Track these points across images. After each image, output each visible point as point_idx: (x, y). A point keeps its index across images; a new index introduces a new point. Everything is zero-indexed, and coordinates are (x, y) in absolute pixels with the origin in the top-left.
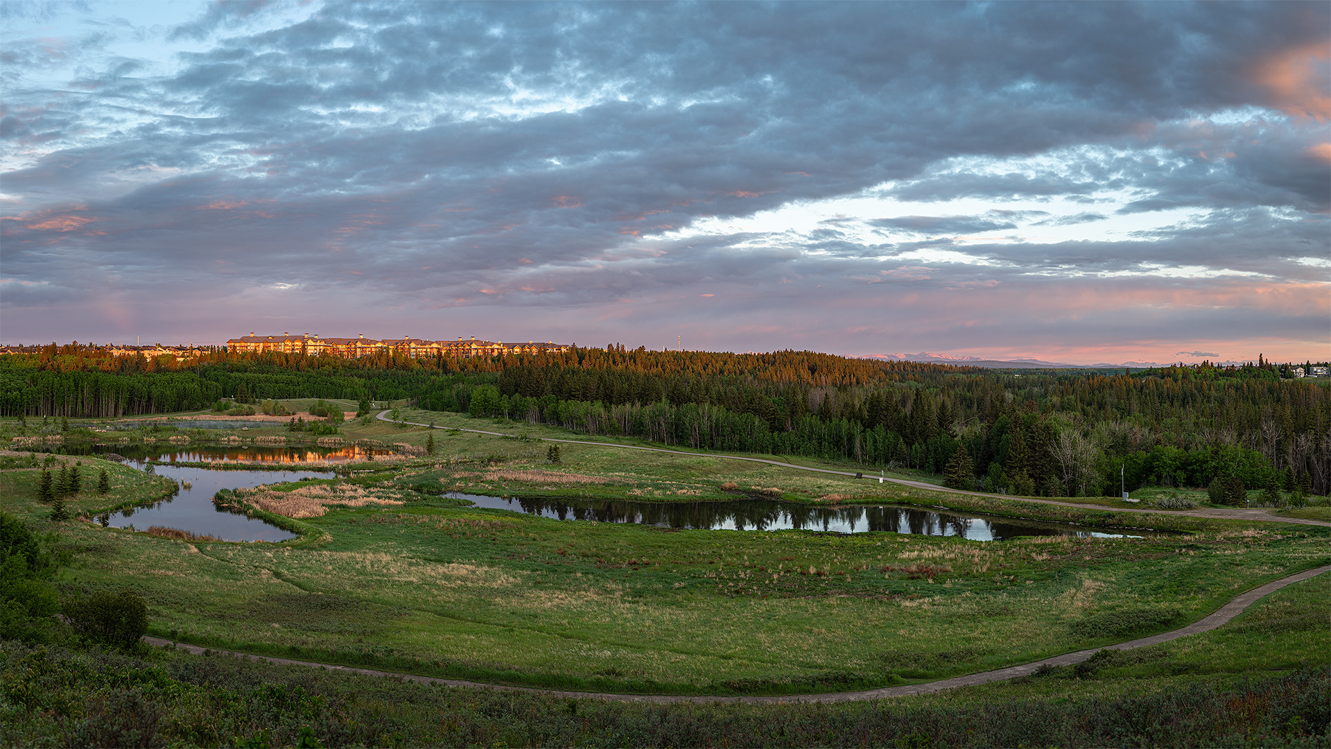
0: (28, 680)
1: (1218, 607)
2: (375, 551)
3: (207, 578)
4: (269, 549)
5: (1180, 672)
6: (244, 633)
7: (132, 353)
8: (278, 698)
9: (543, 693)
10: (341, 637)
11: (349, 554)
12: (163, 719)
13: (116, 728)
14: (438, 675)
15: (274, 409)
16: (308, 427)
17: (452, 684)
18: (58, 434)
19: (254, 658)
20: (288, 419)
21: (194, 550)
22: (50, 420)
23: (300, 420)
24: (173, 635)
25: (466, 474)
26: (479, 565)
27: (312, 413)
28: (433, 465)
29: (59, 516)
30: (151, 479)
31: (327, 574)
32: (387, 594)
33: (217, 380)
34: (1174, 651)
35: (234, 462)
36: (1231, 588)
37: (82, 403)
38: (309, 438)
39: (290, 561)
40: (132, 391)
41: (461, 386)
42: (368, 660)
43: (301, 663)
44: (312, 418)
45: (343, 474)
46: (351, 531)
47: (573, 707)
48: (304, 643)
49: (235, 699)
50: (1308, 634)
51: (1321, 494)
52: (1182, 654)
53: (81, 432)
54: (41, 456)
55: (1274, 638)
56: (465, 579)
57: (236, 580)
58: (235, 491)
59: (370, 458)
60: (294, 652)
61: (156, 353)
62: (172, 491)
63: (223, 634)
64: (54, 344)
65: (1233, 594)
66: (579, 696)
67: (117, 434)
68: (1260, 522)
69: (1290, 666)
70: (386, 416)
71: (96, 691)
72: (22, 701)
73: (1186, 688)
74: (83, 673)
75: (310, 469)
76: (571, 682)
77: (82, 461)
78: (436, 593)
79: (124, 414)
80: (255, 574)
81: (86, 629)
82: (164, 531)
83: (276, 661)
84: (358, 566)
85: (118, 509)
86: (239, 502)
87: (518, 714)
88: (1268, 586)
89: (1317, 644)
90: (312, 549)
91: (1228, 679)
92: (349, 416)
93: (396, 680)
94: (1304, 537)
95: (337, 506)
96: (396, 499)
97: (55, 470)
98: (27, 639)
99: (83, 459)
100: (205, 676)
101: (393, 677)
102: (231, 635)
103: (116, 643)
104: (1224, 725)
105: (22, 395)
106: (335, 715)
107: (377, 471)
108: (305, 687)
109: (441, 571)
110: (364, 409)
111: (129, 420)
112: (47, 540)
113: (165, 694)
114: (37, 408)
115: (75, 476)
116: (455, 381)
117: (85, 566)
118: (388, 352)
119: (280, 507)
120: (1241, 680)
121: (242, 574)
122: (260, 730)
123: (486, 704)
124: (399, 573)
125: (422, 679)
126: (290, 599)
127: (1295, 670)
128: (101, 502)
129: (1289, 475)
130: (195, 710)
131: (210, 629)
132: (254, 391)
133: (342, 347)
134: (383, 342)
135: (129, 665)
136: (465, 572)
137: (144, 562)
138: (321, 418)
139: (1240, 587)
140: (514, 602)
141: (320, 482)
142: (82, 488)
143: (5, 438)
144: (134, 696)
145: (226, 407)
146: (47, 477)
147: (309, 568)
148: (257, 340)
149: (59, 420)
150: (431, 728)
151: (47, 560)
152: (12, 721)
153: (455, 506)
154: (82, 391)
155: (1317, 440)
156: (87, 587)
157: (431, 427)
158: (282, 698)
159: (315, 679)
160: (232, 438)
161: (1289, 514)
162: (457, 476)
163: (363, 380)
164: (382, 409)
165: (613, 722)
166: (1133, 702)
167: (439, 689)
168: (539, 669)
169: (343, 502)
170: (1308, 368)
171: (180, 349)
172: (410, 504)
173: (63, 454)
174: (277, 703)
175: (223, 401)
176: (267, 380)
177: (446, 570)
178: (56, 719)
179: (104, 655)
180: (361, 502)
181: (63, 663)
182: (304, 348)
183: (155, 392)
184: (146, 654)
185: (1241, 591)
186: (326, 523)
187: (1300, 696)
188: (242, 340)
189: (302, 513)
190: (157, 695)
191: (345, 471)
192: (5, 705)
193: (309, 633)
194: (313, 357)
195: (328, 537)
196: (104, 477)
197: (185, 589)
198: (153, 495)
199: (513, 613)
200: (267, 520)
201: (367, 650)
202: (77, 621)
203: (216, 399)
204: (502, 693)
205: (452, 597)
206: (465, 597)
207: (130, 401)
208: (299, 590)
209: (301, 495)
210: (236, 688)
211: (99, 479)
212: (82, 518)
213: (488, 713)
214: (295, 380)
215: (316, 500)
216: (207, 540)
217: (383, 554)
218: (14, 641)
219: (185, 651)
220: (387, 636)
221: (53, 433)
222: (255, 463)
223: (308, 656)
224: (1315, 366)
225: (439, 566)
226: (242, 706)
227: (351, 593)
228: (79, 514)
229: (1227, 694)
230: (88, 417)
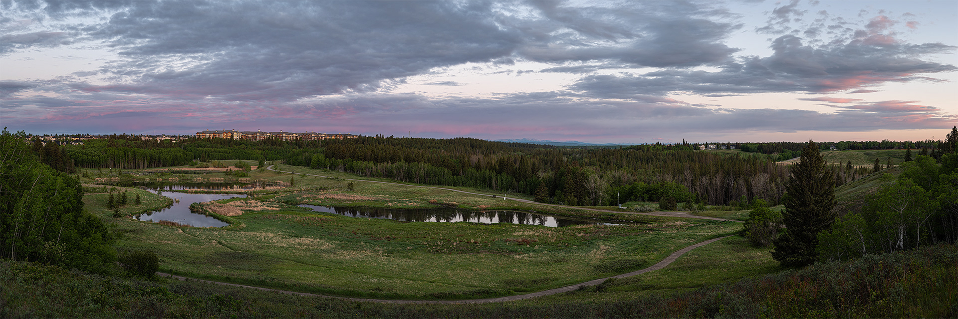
0: (102, 293)
1: (664, 258)
2: (266, 232)
3: (187, 244)
4: (216, 231)
5: (646, 289)
6: (204, 270)
7: (151, 139)
8: (220, 301)
9: (345, 299)
10: (250, 272)
11: (254, 233)
12: (166, 311)
13: (144, 315)
14: (296, 290)
15: (218, 165)
16: (234, 173)
17: (302, 295)
18: (117, 177)
19: (209, 282)
20: (225, 170)
21: (181, 231)
22: (113, 170)
23: (230, 170)
24: (171, 271)
25: (309, 196)
26: (315, 238)
27: (236, 167)
28: (293, 191)
29: (117, 215)
30: (160, 198)
31: (243, 242)
32: (271, 252)
33: (191, 151)
34: (643, 279)
35: (199, 190)
36: (670, 249)
37: (128, 162)
38: (235, 179)
39: (226, 236)
40: (151, 156)
41: (307, 154)
42: (262, 283)
43: (231, 285)
44: (236, 169)
45: (251, 195)
46: (255, 222)
47: (359, 305)
48: (233, 275)
49: (200, 302)
50: (706, 271)
51: (712, 205)
52: (647, 281)
53: (127, 176)
54: (109, 187)
55: (690, 272)
56: (308, 245)
57: (200, 245)
58: (200, 204)
59: (264, 188)
60: (228, 279)
61: (163, 139)
62: (170, 203)
63: (195, 271)
64: (115, 134)
65: (671, 252)
66: (362, 300)
67: (144, 177)
68: (683, 218)
69: (699, 286)
70: (271, 168)
71: (134, 298)
72: (100, 303)
73: (649, 296)
74: (129, 289)
75: (235, 193)
76: (358, 294)
77: (128, 190)
78: (295, 251)
79: (147, 167)
80: (209, 242)
81: (130, 269)
82: (166, 223)
83: (219, 283)
84: (258, 239)
85: (145, 212)
86: (202, 209)
87: (333, 309)
88: (687, 248)
89: (710, 275)
90: (236, 231)
91: (668, 292)
92: (253, 168)
93: (276, 292)
94: (704, 225)
95: (248, 210)
96: (276, 207)
97: (116, 193)
98: (102, 273)
99: (128, 189)
100: (186, 291)
101: (274, 291)
102: (198, 272)
103: (144, 275)
104: (667, 314)
105: (100, 158)
106: (247, 309)
107: (267, 194)
108: (233, 296)
109: (297, 241)
110: (261, 165)
111: (150, 170)
112: (111, 227)
113: (167, 299)
114: (107, 164)
115: (124, 196)
116: (304, 152)
117: (129, 239)
118: (272, 138)
119: (221, 211)
120: (675, 292)
121: (203, 243)
122: (212, 316)
123: (318, 304)
124: (278, 242)
125: (288, 292)
126: (226, 254)
127: (700, 288)
128: (137, 208)
129: (697, 196)
130: (181, 307)
131: (188, 268)
132: (208, 156)
133: (250, 136)
134: (270, 133)
135: (150, 285)
136: (308, 241)
137: (157, 237)
138: (240, 169)
139: (674, 248)
140: (332, 256)
141: (240, 199)
142: (128, 202)
143: (91, 178)
144: (152, 300)
145: (196, 164)
146: (112, 197)
147: (235, 240)
148: (210, 132)
149: (117, 170)
150: (292, 315)
151: (111, 236)
152: (94, 312)
153: (304, 211)
154: (128, 157)
155: (711, 179)
156: (131, 249)
157: (293, 173)
158: (222, 301)
159: (238, 292)
160: (198, 178)
161: (697, 214)
162: (305, 196)
163: (260, 151)
164: (270, 165)
165: (378, 312)
166: (624, 303)
167: (296, 297)
168: (343, 288)
169: (251, 209)
170: (706, 145)
171: (174, 136)
172: (283, 210)
173: (119, 186)
174: (220, 303)
175: (194, 161)
176: (215, 151)
177: (299, 241)
178: (115, 311)
179: (138, 281)
180: (259, 209)
181: (119, 285)
182: (232, 136)
183: (162, 157)
184: (158, 280)
185: (675, 250)
186: (243, 218)
187: (703, 300)
188: (203, 133)
189: (231, 214)
190: (163, 300)
191: (251, 194)
192: (91, 305)
193: (235, 270)
194: (237, 140)
195: (244, 225)
196: (138, 197)
197: (176, 250)
198: (161, 205)
199: (331, 261)
200: (215, 217)
201: (262, 278)
202: (125, 265)
203: (191, 160)
204: (326, 299)
205: (303, 254)
206: (308, 254)
207: (151, 161)
208: (230, 250)
209: (231, 205)
210: (201, 296)
211: (136, 198)
212: (128, 216)
213: (319, 308)
214: (228, 151)
215: (238, 207)
216: (187, 226)
217: (270, 234)
218: (96, 274)
219: (176, 279)
220: (271, 272)
221: (114, 176)
222: (209, 190)
223: (235, 281)
224: (710, 144)
225: (296, 239)
226: (203, 305)
227: (254, 251)
228: (126, 214)
229: (668, 299)
230: (130, 169)
